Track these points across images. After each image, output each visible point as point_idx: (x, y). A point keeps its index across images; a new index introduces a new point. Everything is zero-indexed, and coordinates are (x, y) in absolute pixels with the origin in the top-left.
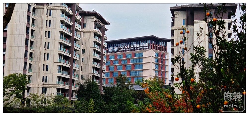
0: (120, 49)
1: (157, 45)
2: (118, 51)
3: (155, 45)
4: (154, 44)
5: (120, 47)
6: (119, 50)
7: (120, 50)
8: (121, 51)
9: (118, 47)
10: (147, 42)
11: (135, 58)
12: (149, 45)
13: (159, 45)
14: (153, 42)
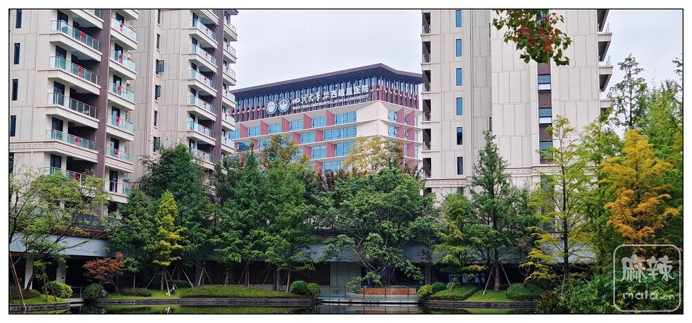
0: (295, 105)
1: (392, 91)
2: (289, 111)
3: (387, 89)
4: (385, 89)
5: (296, 101)
6: (294, 108)
7: (297, 108)
8: (300, 110)
9: (290, 101)
10: (367, 82)
11: (335, 128)
12: (372, 90)
13: (397, 92)
14: (381, 83)
